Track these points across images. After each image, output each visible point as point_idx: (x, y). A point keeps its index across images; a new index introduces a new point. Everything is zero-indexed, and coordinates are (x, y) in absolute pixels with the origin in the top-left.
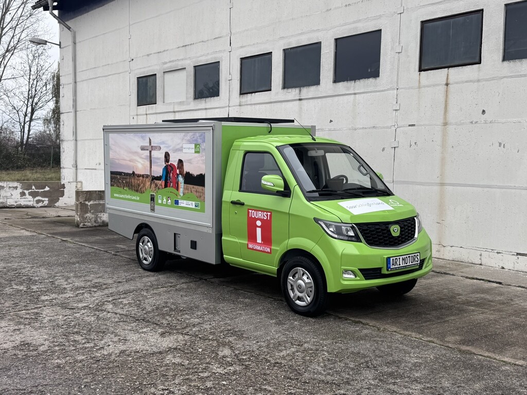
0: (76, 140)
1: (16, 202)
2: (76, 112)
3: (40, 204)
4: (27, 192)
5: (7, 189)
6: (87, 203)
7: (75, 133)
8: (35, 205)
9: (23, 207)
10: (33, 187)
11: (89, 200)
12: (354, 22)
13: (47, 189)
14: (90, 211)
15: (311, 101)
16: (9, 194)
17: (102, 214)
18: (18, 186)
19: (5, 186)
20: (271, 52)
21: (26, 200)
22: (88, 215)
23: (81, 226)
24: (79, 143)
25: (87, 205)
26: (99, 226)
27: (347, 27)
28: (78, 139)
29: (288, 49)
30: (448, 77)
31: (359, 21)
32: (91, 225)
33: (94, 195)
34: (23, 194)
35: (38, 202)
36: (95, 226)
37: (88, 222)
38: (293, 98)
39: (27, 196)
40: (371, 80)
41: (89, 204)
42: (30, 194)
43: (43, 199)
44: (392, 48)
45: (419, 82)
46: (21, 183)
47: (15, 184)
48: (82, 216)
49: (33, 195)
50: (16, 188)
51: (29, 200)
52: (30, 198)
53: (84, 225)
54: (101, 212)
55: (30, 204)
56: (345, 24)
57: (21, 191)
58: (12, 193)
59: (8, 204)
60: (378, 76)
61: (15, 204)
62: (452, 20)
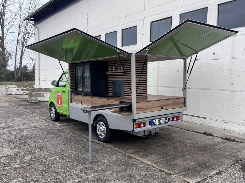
0: (39, 70)
1: (15, 93)
2: (39, 59)
3: (25, 94)
4: (19, 89)
5: (12, 88)
6: (32, 93)
7: (39, 67)
8: (23, 94)
9: (18, 95)
10: (22, 87)
11: (33, 92)
12: (128, 23)
13: (27, 88)
14: (34, 96)
16: (12, 90)
17: (39, 97)
18: (16, 87)
19: (11, 87)
20: (101, 35)
21: (19, 92)
22: (33, 98)
23: (30, 102)
24: (40, 70)
25: (32, 94)
26: (38, 102)
27: (126, 25)
28: (40, 69)
29: (107, 34)
31: (130, 22)
32: (34, 102)
33: (35, 90)
34: (18, 90)
35: (24, 93)
36: (36, 102)
37: (33, 101)
39: (20, 90)
40: (134, 45)
41: (33, 94)
42: (21, 90)
43: (26, 92)
44: (141, 33)
46: (17, 86)
47: (15, 86)
48: (30, 98)
49: (22, 90)
50: (15, 87)
51: (20, 92)
52: (21, 91)
53: (31, 102)
54: (38, 97)
55: (21, 93)
56: (125, 24)
57: (17, 88)
58: (14, 89)
59: (12, 93)
60: (136, 44)
61: (15, 94)
62: (161, 21)
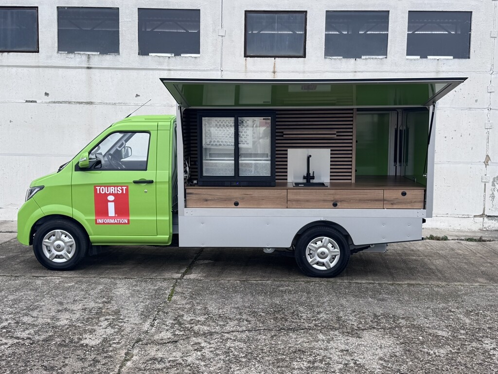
15: (106, 71)
30: (275, 66)
38: (78, 65)
44: (214, 31)
45: (246, 66)
62: (276, 16)
